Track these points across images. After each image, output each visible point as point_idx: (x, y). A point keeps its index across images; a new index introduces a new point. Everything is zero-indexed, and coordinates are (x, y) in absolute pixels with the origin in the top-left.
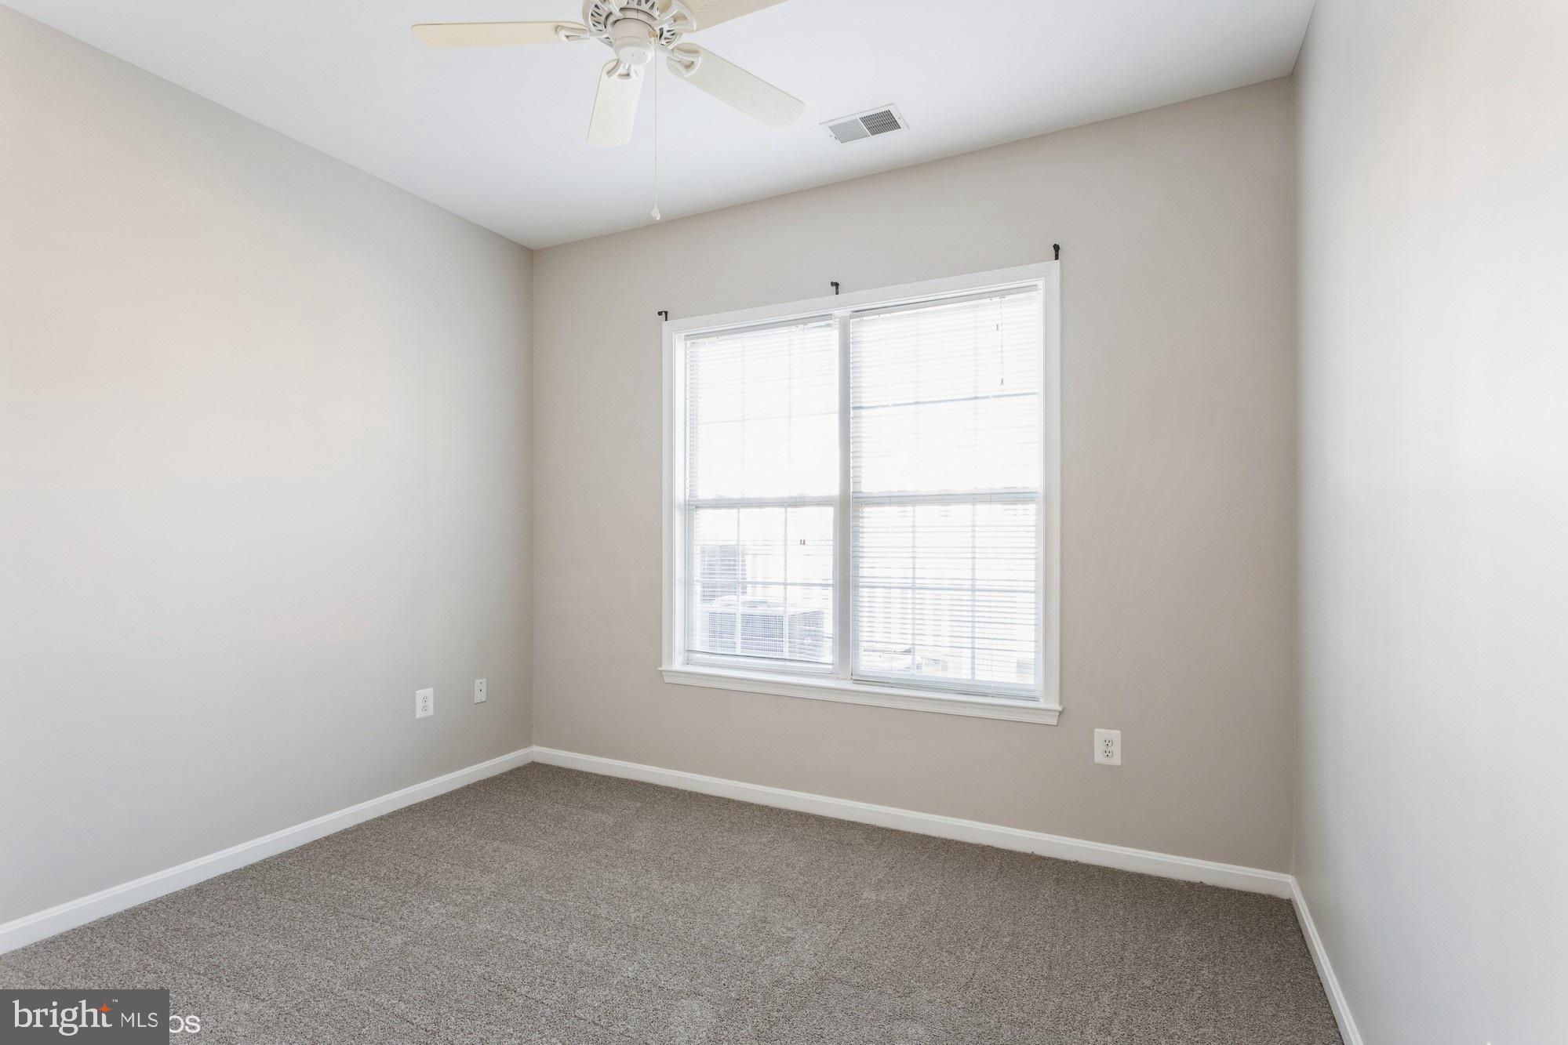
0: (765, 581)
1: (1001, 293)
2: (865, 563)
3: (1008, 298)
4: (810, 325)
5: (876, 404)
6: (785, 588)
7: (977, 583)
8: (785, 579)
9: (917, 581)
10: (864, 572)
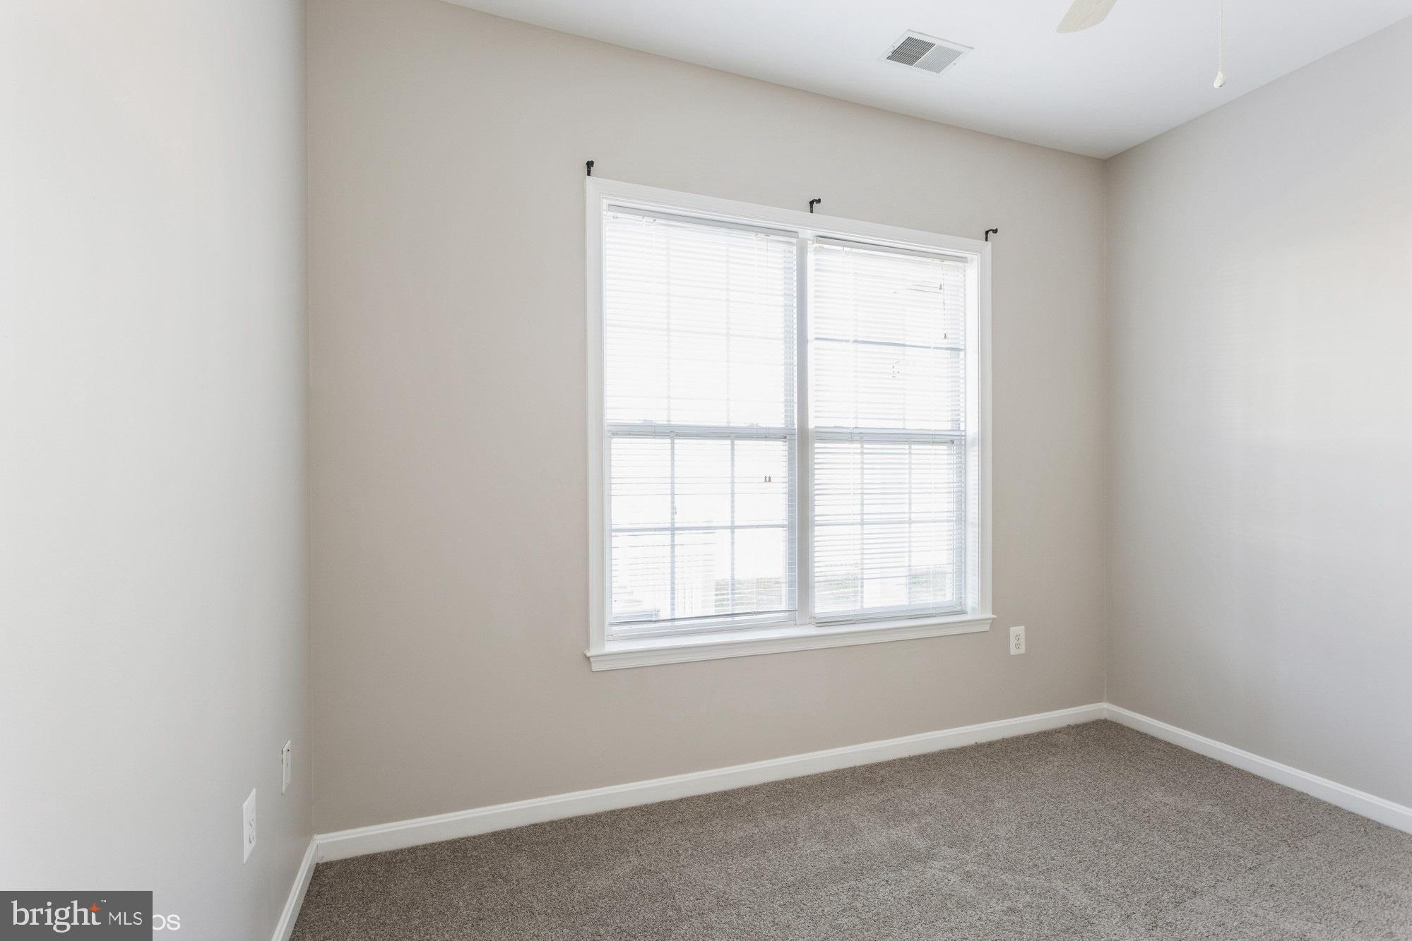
0: (708, 525)
1: (943, 257)
2: (818, 500)
3: (946, 263)
4: (772, 237)
5: (841, 338)
6: (733, 532)
7: (913, 515)
8: (733, 522)
9: (865, 517)
10: (818, 510)
